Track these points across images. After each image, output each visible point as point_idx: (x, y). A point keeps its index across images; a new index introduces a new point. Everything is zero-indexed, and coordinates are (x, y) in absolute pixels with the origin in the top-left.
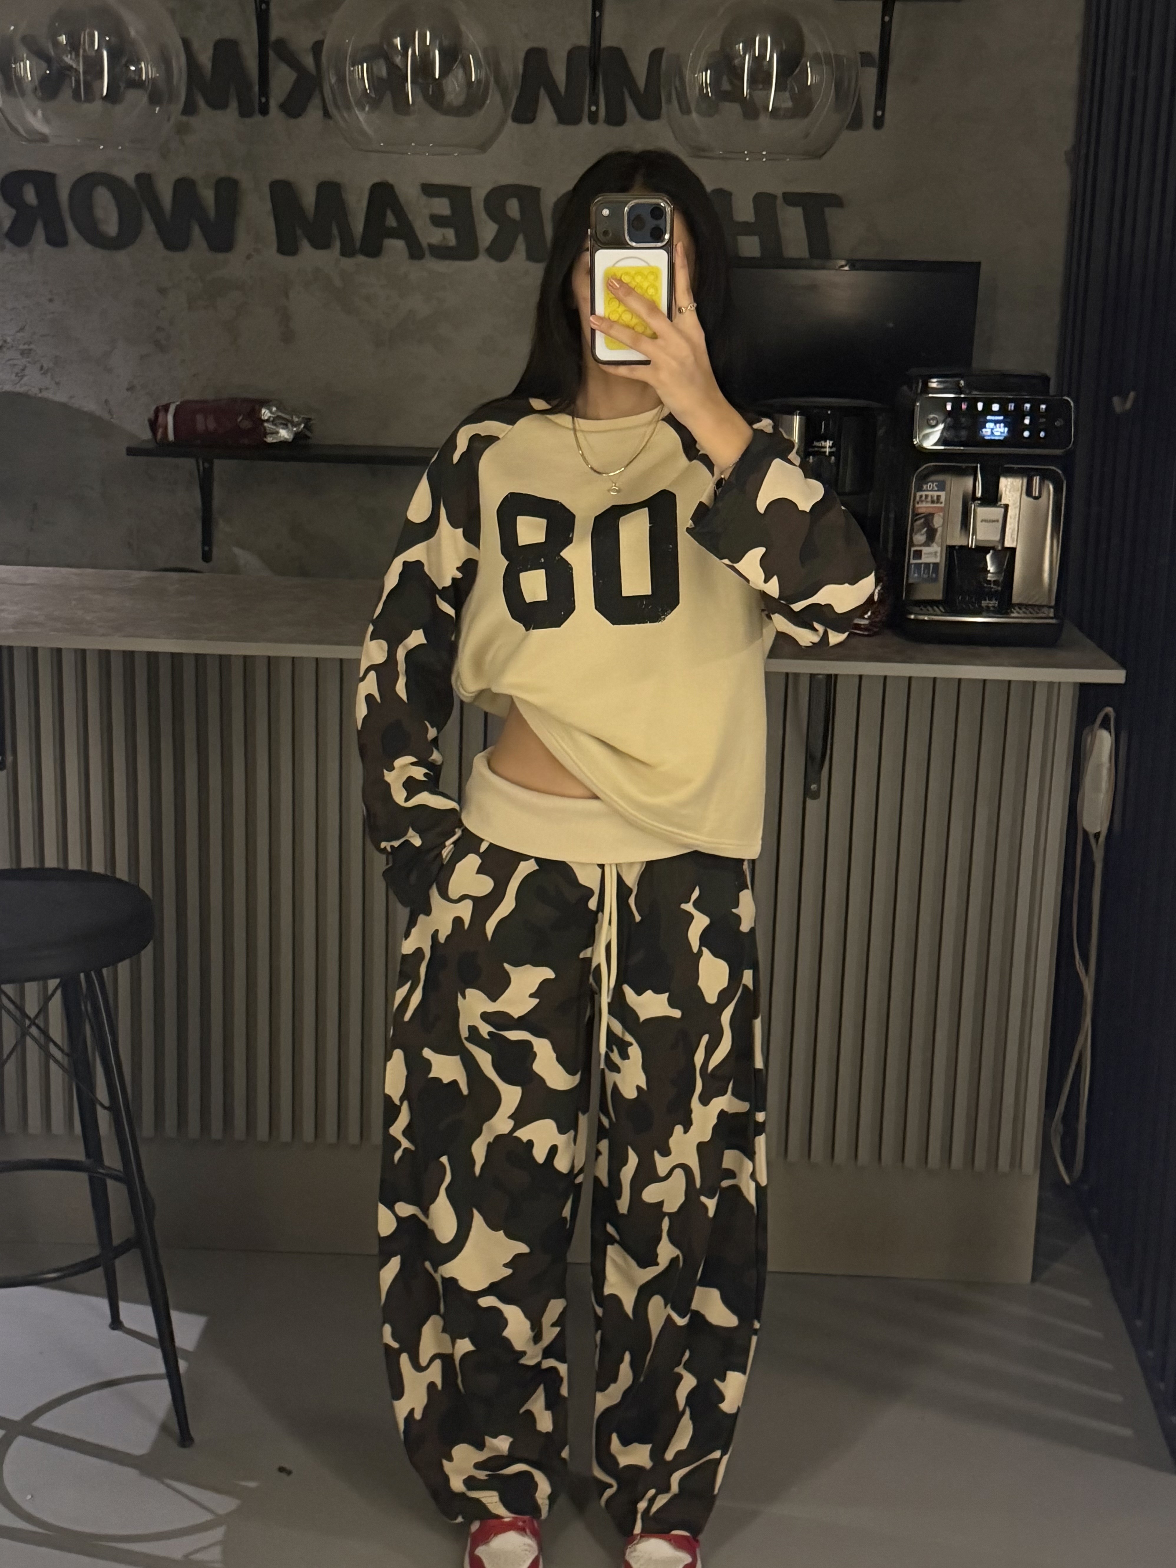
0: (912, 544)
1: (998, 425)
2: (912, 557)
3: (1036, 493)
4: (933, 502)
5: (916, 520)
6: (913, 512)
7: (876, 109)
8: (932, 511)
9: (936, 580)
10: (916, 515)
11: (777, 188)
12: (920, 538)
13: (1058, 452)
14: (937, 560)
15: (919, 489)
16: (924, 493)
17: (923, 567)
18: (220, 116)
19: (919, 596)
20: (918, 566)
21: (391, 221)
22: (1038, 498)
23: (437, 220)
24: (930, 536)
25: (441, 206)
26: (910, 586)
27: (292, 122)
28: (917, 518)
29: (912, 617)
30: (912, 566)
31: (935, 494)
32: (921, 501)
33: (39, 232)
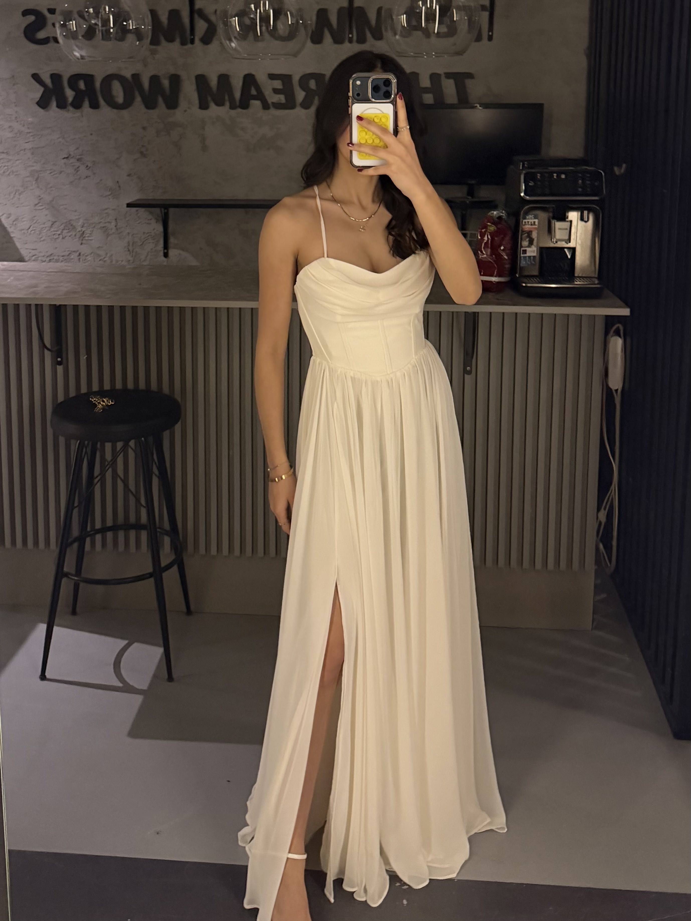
2: (521, 253)
3: (585, 219)
6: (522, 230)
7: (489, 32)
8: (532, 230)
9: (535, 265)
11: (441, 71)
12: (526, 243)
13: (597, 198)
14: (535, 254)
15: (524, 218)
17: (527, 258)
18: (171, 45)
19: (526, 273)
20: (526, 257)
21: (254, 92)
22: (586, 222)
23: (276, 91)
24: (531, 243)
25: (278, 84)
26: (521, 268)
27: (206, 46)
28: (523, 233)
29: (524, 285)
30: (522, 258)
31: (533, 221)
32: (525, 224)
33: (86, 103)
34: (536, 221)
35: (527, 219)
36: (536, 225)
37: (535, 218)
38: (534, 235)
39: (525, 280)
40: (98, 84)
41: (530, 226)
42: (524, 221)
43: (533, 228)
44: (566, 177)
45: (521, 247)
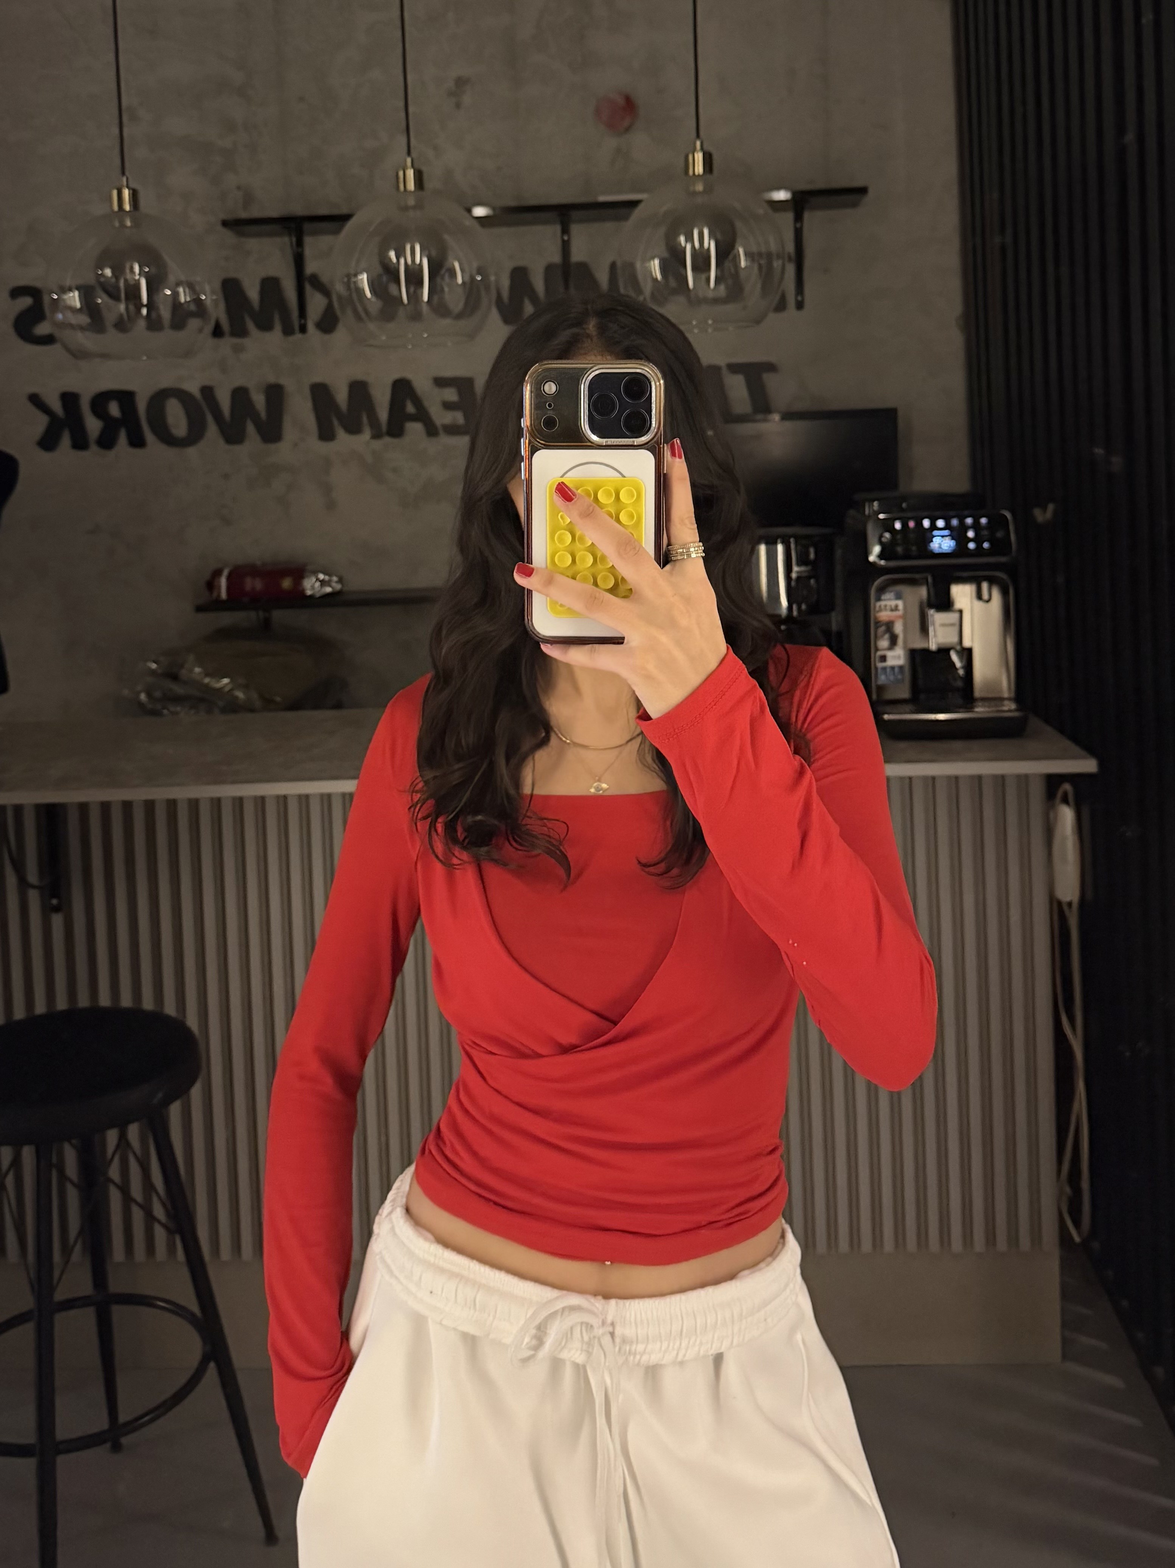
0: (877, 649)
1: (945, 538)
2: (878, 660)
3: (985, 596)
4: (892, 610)
6: (875, 621)
7: (797, 295)
8: (892, 619)
9: (903, 680)
10: (878, 623)
11: (722, 361)
12: (884, 643)
13: (1003, 559)
14: (901, 662)
15: (879, 599)
16: (883, 603)
17: (888, 670)
18: (268, 336)
19: (890, 695)
20: (884, 669)
21: (410, 408)
22: (988, 601)
23: (448, 406)
24: (893, 641)
25: (451, 395)
26: (881, 689)
27: (326, 337)
28: (879, 627)
29: (886, 717)
30: (880, 670)
31: (893, 603)
32: (880, 610)
33: (123, 438)
34: (900, 603)
35: (885, 600)
36: (899, 610)
37: (898, 597)
38: (898, 628)
39: (888, 708)
40: (142, 406)
41: (889, 613)
42: (878, 604)
43: (895, 616)
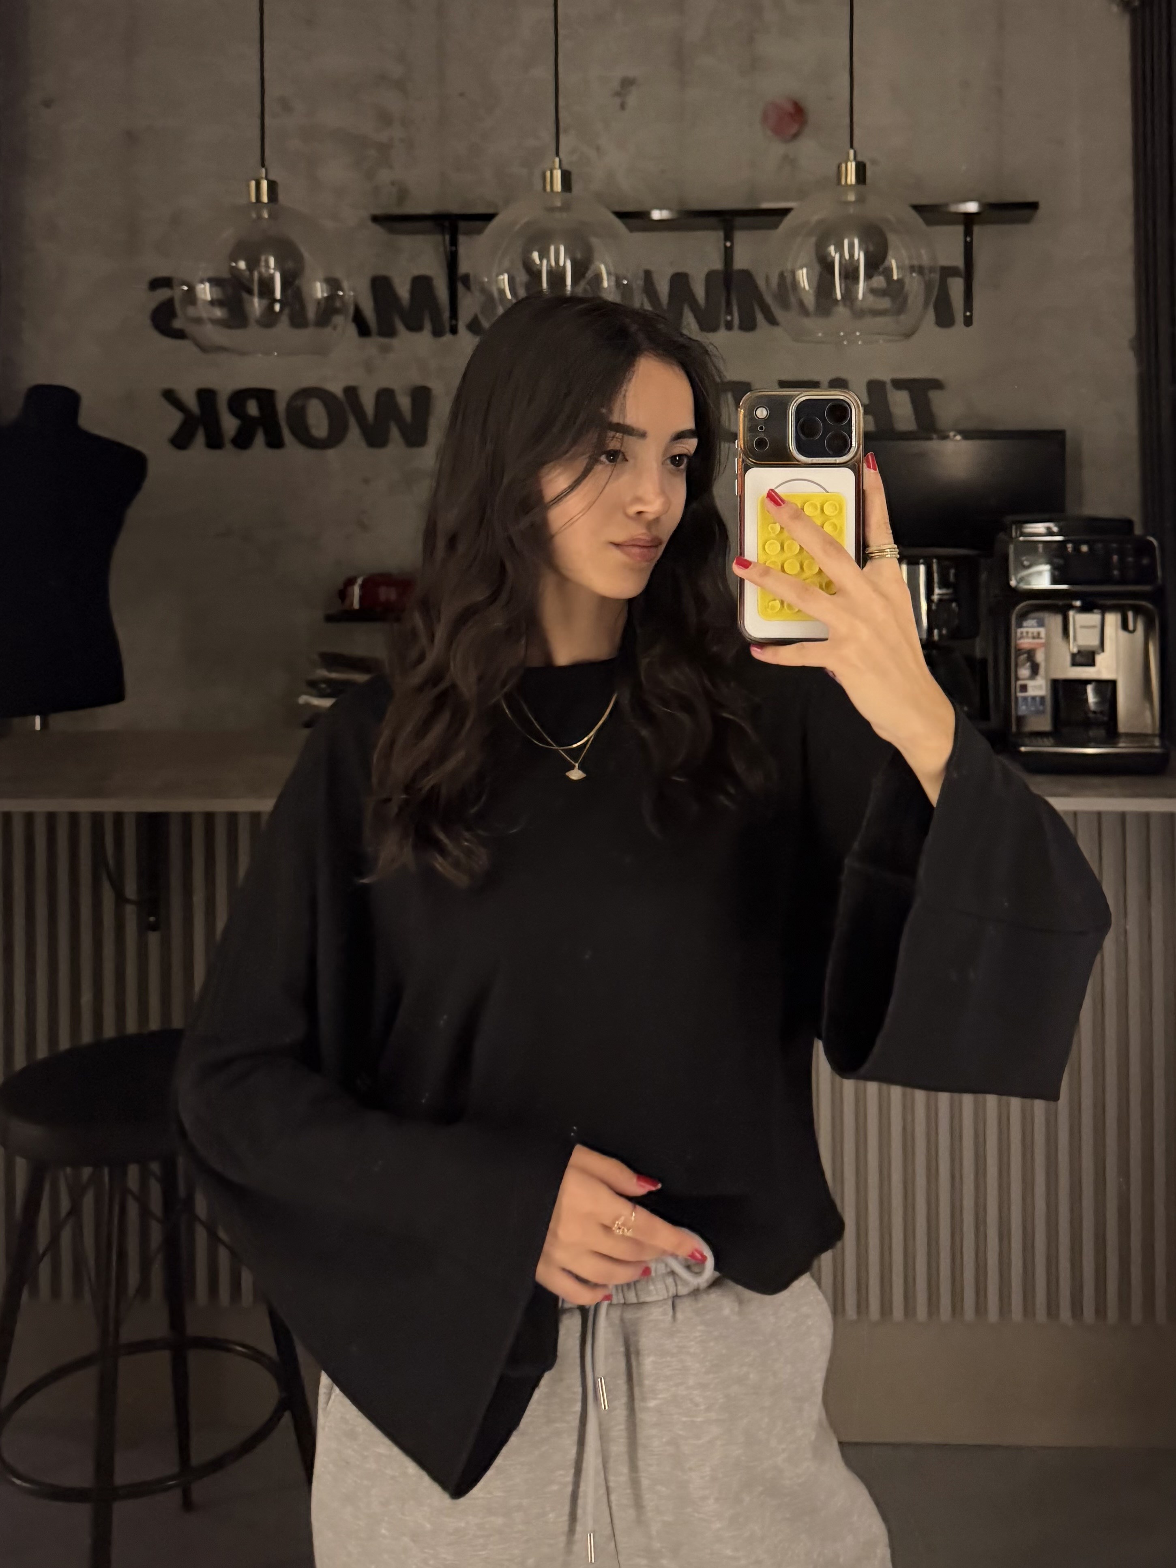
2: (1018, 689)
3: (1131, 627)
4: (1034, 638)
5: (1020, 655)
6: (1015, 647)
7: (965, 312)
8: (1033, 646)
9: (1044, 711)
11: (886, 376)
12: (1025, 672)
13: (1148, 588)
14: (1042, 692)
15: (1019, 626)
16: (1024, 630)
17: (1029, 701)
18: (417, 337)
19: (1028, 728)
20: (1025, 699)
22: (1130, 631)
24: (1035, 670)
26: (1019, 720)
28: (1018, 652)
29: (1023, 749)
30: (1020, 700)
31: (1035, 630)
32: (1022, 637)
33: (260, 439)
34: (1042, 631)
35: (1026, 627)
36: (1041, 638)
37: (1041, 624)
38: (1040, 657)
39: (1027, 741)
40: (281, 405)
41: (1030, 640)
42: (1019, 631)
43: (1038, 644)
44: (1091, 549)
45: (1017, 679)
